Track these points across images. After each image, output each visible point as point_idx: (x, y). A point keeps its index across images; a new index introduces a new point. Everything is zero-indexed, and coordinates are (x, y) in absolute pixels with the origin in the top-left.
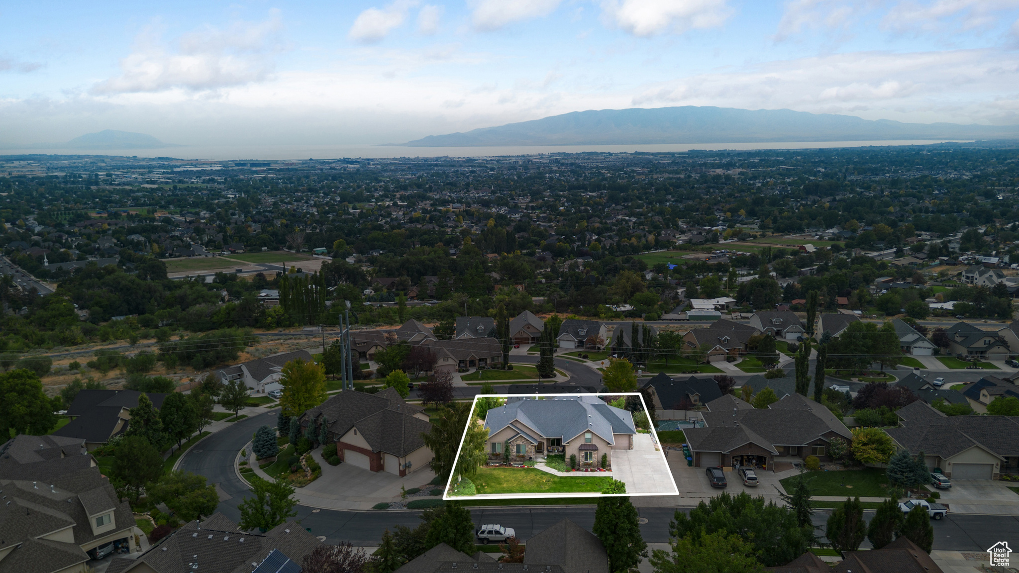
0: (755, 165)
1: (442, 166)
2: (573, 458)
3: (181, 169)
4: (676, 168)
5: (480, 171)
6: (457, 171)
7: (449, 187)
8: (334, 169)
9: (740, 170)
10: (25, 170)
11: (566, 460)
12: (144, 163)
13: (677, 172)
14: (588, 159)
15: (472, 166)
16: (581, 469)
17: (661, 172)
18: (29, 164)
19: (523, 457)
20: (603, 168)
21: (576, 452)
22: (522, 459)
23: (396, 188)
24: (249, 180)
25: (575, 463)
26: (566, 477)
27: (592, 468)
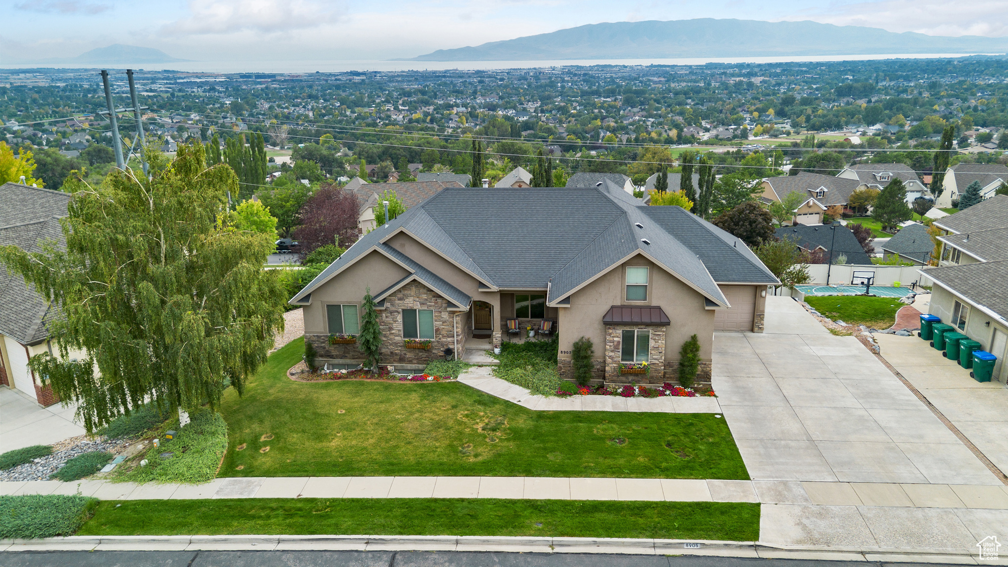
0: (777, 75)
1: (450, 77)
2: (582, 350)
3: (185, 80)
4: (694, 77)
5: (489, 82)
6: (466, 81)
7: (455, 94)
8: (339, 80)
9: (762, 78)
10: (28, 81)
11: (561, 357)
12: (149, 76)
13: (695, 81)
14: (602, 70)
15: (481, 77)
16: (611, 386)
17: (678, 81)
18: (35, 77)
19: (425, 347)
20: (617, 78)
21: (592, 333)
22: (423, 355)
23: (399, 95)
24: (251, 90)
25: (589, 366)
26: (557, 416)
27: (648, 386)
